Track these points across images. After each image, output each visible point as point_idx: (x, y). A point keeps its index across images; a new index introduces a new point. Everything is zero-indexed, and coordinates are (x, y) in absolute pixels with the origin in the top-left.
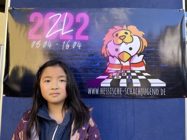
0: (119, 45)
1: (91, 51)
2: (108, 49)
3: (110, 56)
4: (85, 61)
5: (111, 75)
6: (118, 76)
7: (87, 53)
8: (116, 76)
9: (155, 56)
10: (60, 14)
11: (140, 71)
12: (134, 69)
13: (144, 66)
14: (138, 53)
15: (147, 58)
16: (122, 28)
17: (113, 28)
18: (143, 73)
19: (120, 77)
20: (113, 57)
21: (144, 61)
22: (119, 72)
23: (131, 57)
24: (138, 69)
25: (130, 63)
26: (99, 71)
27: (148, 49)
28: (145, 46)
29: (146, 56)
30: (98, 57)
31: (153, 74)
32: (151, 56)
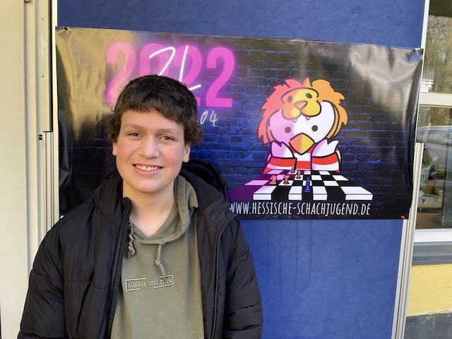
1: (237, 130)
2: (270, 128)
3: (273, 143)
4: (224, 151)
5: (274, 178)
6: (286, 180)
7: (230, 135)
8: (283, 181)
10: (174, 49)
12: (317, 167)
14: (329, 137)
15: (345, 147)
16: (302, 84)
19: (291, 182)
20: (280, 144)
21: (338, 152)
22: (289, 173)
23: (315, 145)
25: (312, 157)
26: (251, 170)
27: (347, 130)
28: (343, 123)
29: (343, 144)
30: (251, 144)
31: (352, 177)
32: (352, 143)
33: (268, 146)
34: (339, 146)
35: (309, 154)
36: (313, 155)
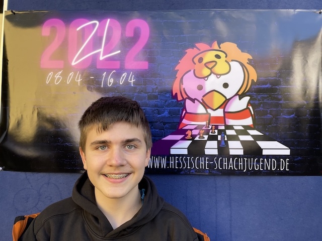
1: (153, 89)
2: (183, 86)
5: (189, 133)
6: (201, 135)
7: (146, 93)
8: (198, 136)
9: (272, 100)
10: (97, 22)
12: (231, 122)
13: (251, 117)
14: (240, 93)
15: (257, 102)
18: (249, 131)
19: (206, 137)
20: (193, 100)
22: (204, 128)
23: (227, 101)
26: (167, 126)
27: (257, 86)
28: (253, 80)
29: (255, 99)
30: (166, 101)
31: (267, 131)
32: (263, 98)
33: (182, 102)
34: (251, 102)
35: (223, 110)
36: (225, 111)
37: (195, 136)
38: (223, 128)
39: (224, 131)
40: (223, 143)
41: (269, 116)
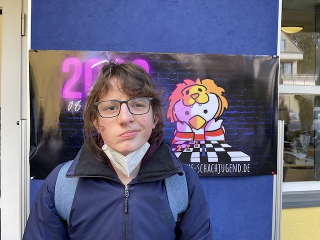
0: (190, 106)
2: (175, 112)
3: (178, 122)
5: (179, 147)
6: (188, 148)
8: (186, 149)
9: (238, 122)
11: (218, 141)
12: (209, 138)
13: (223, 135)
14: (216, 117)
15: (227, 124)
16: (195, 82)
17: (182, 82)
18: (221, 144)
19: (192, 150)
20: (182, 123)
21: (223, 128)
22: (190, 143)
23: (207, 123)
24: (214, 139)
25: (205, 131)
27: (228, 112)
28: (225, 108)
29: (226, 122)
31: (234, 145)
32: (232, 121)
33: (174, 124)
34: (223, 123)
35: (203, 129)
36: (206, 130)
37: (184, 149)
38: (204, 143)
39: (204, 145)
40: (204, 154)
41: (236, 134)
